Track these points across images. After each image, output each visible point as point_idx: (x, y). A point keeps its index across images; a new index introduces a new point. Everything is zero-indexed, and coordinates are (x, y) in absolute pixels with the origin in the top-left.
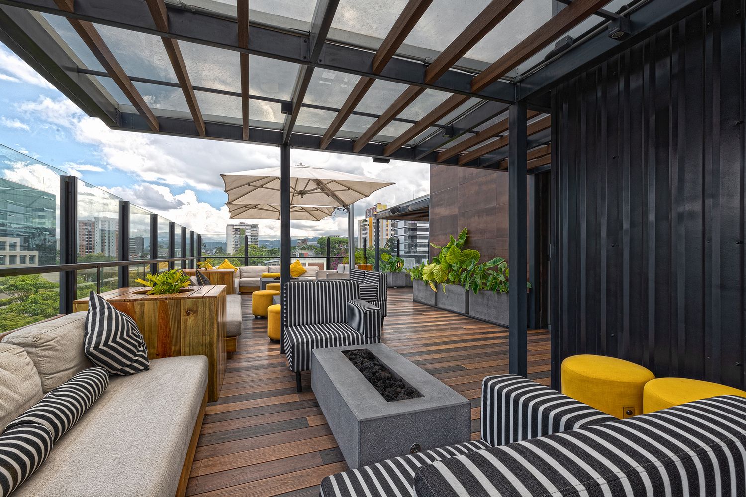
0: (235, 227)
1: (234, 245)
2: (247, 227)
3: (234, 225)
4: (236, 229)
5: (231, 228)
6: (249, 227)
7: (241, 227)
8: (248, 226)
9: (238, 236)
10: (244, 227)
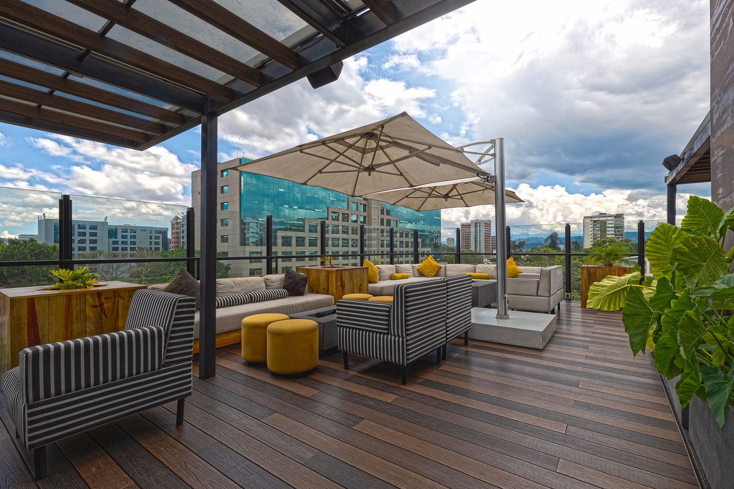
0: (593, 219)
1: (592, 240)
2: (609, 218)
3: (591, 217)
4: (595, 221)
5: (588, 220)
6: (612, 218)
7: (601, 219)
8: (611, 216)
9: (597, 229)
10: (604, 219)
